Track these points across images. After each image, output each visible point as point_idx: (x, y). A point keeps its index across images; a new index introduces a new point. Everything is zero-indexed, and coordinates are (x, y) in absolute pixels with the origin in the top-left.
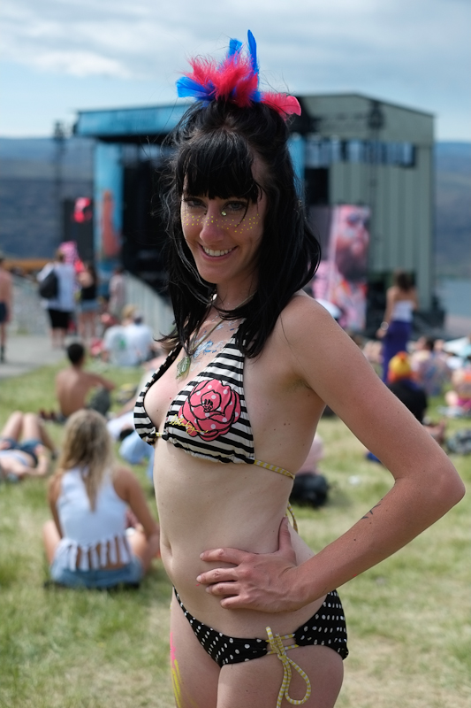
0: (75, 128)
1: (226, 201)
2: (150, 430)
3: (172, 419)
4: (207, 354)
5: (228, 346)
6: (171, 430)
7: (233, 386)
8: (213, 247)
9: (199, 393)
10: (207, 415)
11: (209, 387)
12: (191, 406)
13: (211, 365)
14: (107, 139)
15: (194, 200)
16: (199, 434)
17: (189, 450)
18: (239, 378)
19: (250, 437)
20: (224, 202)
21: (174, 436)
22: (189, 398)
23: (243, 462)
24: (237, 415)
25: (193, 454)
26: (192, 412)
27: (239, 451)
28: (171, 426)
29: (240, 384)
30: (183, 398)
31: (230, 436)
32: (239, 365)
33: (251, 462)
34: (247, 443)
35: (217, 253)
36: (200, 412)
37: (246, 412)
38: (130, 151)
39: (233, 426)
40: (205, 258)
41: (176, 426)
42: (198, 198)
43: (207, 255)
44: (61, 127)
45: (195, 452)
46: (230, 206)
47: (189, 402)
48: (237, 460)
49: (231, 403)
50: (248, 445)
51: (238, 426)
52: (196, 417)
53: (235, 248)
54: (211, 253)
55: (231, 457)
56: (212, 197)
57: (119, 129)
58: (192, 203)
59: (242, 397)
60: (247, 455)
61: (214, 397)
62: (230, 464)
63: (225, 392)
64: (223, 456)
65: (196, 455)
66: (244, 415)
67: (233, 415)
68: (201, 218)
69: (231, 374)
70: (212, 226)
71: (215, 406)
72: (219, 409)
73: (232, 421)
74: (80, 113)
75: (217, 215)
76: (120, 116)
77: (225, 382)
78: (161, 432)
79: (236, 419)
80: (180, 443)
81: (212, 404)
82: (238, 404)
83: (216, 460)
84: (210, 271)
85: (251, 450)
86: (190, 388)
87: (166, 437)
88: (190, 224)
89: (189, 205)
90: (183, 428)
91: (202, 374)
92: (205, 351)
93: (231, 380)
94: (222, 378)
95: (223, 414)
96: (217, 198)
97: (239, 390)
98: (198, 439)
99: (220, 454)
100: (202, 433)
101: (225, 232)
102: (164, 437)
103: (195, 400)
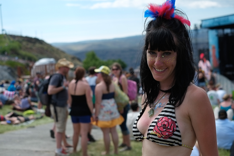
0: (201, 26)
1: (164, 52)
2: (141, 136)
3: (151, 132)
4: (160, 108)
5: (168, 104)
6: (150, 136)
7: (172, 119)
8: (159, 68)
9: (160, 122)
10: (164, 130)
11: (164, 120)
12: (158, 127)
13: (163, 111)
14: (212, 28)
15: (152, 52)
16: (162, 137)
17: (158, 142)
18: (174, 115)
19: (180, 136)
20: (163, 52)
21: (152, 138)
22: (157, 124)
23: (178, 145)
24: (175, 129)
25: (159, 144)
26: (159, 129)
27: (177, 141)
28: (151, 134)
29: (174, 117)
30: (154, 124)
31: (174, 137)
32: (173, 111)
33: (181, 145)
34: (179, 138)
35: (160, 70)
36: (162, 129)
37: (178, 127)
38: (221, 31)
39: (174, 133)
40: (156, 72)
41: (153, 135)
42: (154, 51)
43: (157, 71)
44: (196, 26)
45: (160, 143)
46: (165, 54)
47: (157, 126)
48: (176, 145)
49: (173, 125)
50: (180, 139)
51: (176, 133)
52: (160, 131)
53: (167, 68)
54: (158, 70)
55: (174, 144)
56: (159, 51)
57: (216, 24)
58: (151, 53)
59: (176, 122)
60: (179, 142)
61: (166, 123)
62: (173, 147)
63: (170, 121)
64: (171, 144)
65: (161, 144)
66: (177, 129)
67: (174, 129)
68: (155, 58)
69: (171, 114)
70: (159, 61)
71: (167, 126)
72: (169, 127)
73: (174, 131)
74: (202, 21)
75: (161, 57)
76: (216, 20)
77: (169, 117)
78: (146, 136)
79: (175, 130)
80: (154, 141)
81: (166, 126)
82: (175, 125)
83: (168, 146)
84: (158, 77)
85: (180, 141)
86: (156, 120)
87: (148, 139)
88: (151, 60)
89: (150, 54)
90: (156, 135)
91: (160, 115)
92: (159, 107)
93: (171, 116)
94: (168, 116)
95: (170, 129)
96: (161, 51)
97: (174, 120)
98: (162, 139)
99: (170, 143)
100: (163, 136)
101: (163, 63)
102: (147, 138)
103: (159, 125)
